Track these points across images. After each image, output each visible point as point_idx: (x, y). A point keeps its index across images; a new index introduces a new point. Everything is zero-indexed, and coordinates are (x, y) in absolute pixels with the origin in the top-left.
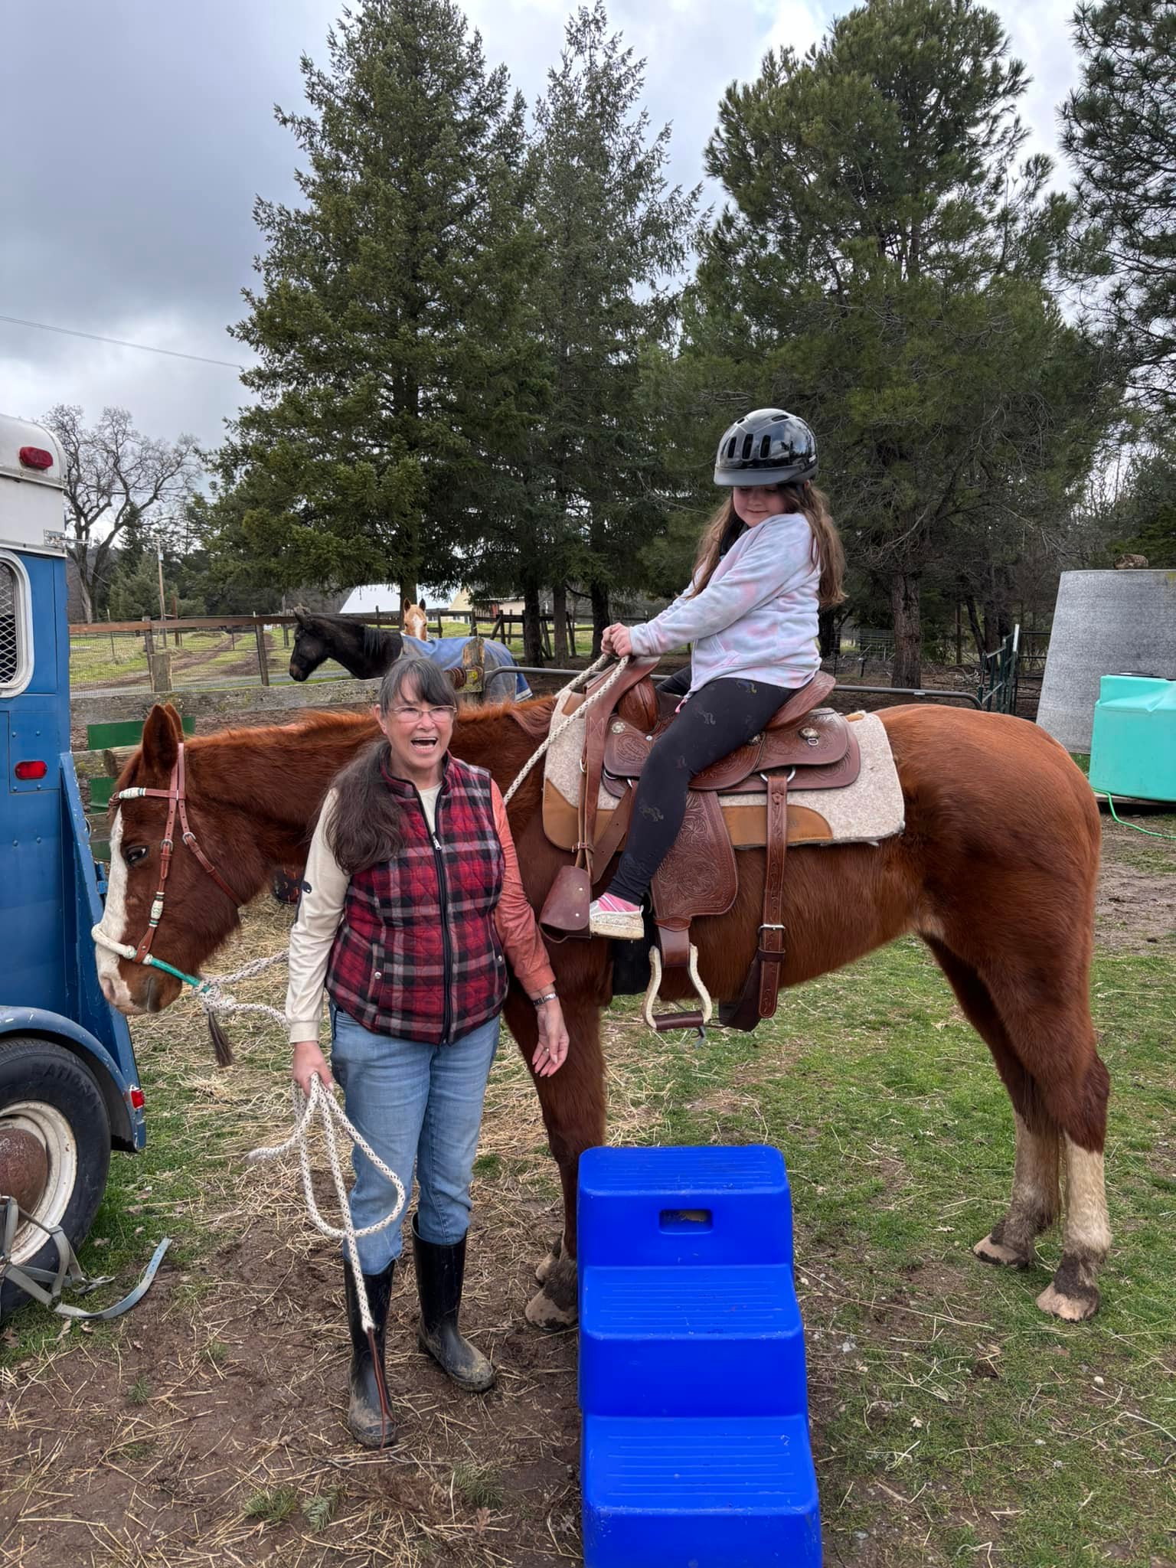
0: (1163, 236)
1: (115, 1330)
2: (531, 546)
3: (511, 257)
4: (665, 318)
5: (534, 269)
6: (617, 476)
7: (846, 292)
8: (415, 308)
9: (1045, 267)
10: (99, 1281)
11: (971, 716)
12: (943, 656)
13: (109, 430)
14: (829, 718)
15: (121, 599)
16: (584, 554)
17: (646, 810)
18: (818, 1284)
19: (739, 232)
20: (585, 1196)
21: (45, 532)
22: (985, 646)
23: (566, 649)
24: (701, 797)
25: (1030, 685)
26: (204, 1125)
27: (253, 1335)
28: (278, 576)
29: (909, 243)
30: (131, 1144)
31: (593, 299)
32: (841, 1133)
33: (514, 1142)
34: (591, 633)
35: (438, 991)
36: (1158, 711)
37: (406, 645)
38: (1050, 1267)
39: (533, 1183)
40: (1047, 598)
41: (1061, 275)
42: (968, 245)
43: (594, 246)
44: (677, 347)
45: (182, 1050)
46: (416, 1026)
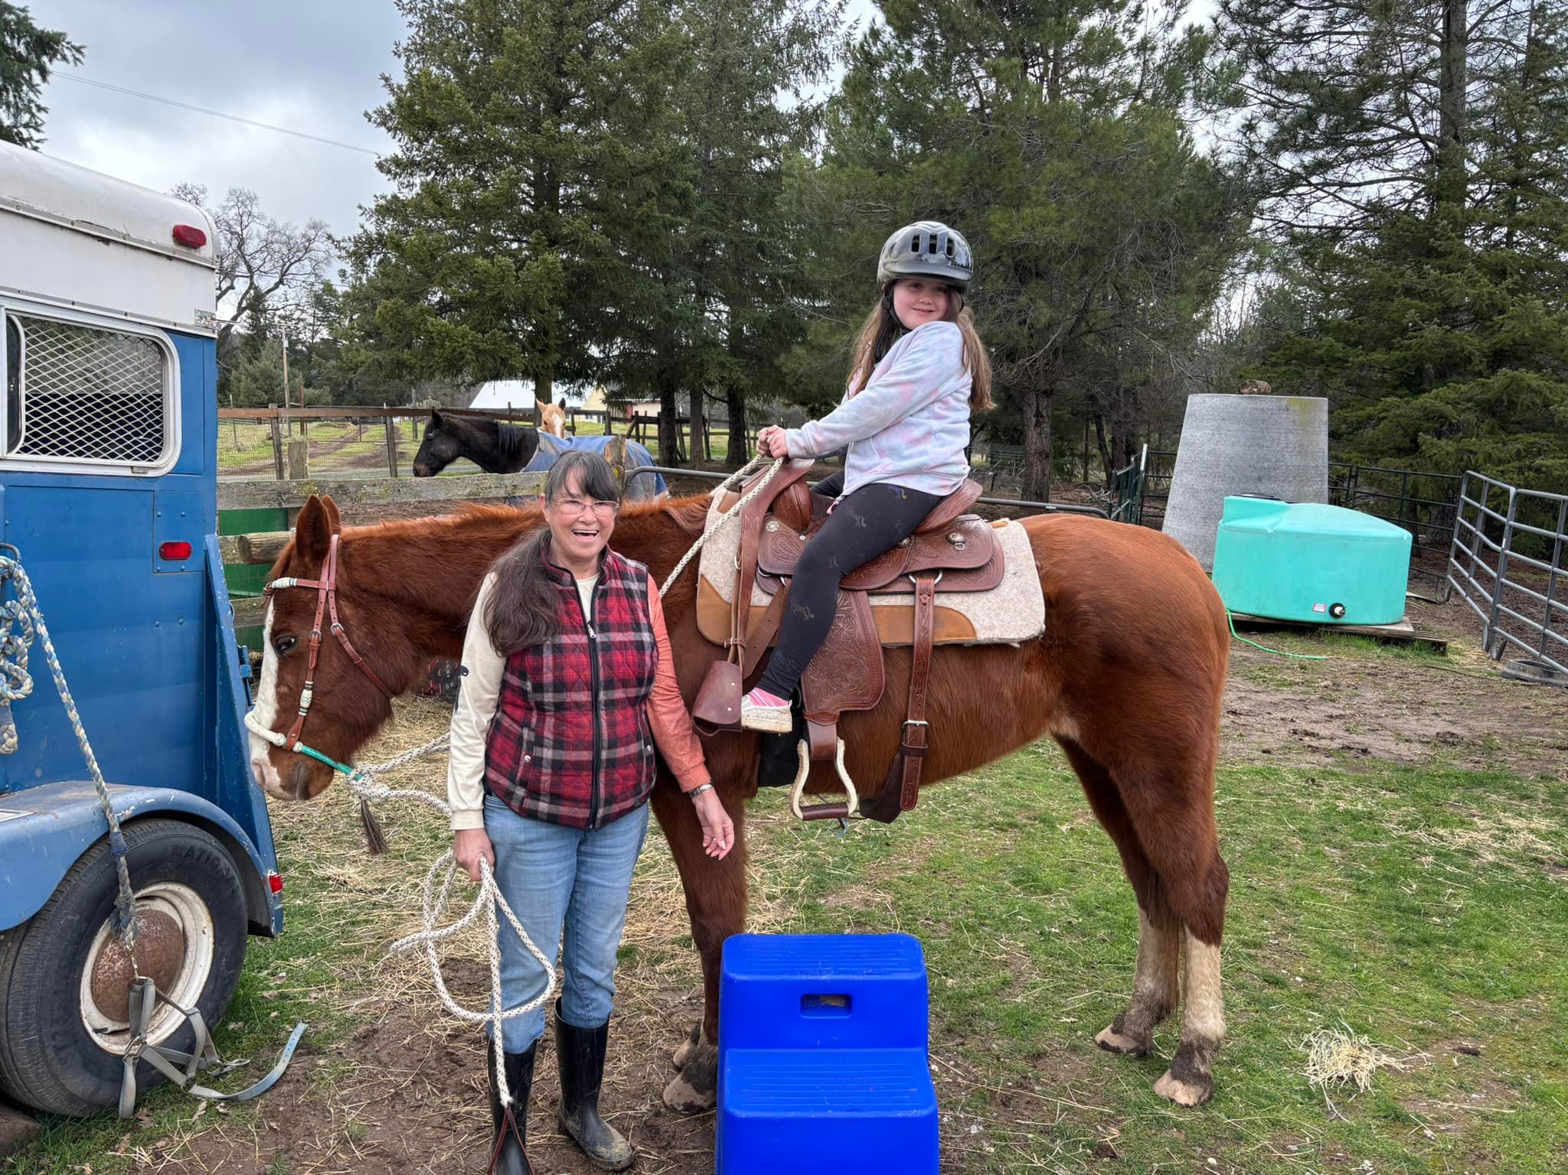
0: (1295, 72)
1: (251, 1111)
2: (669, 347)
3: (658, 58)
4: (808, 127)
5: (681, 71)
6: (757, 283)
7: (988, 111)
8: (559, 103)
9: (1181, 97)
10: (234, 1063)
11: (1110, 527)
12: (1071, 473)
13: (234, 211)
14: (975, 524)
15: (243, 385)
16: (722, 359)
17: (797, 608)
18: (948, 1070)
19: (885, 46)
20: (729, 981)
21: (196, 311)
22: (1110, 464)
23: (701, 452)
24: (851, 598)
25: (1153, 504)
26: (337, 913)
27: (390, 1117)
28: (411, 368)
29: (1051, 66)
30: (268, 929)
31: (738, 104)
32: (970, 928)
33: (651, 934)
34: (727, 437)
35: (586, 775)
36: (1277, 533)
37: (542, 443)
38: (1167, 1056)
39: (669, 973)
40: (1173, 421)
41: (1196, 106)
42: (1107, 71)
43: (741, 51)
44: (820, 157)
45: (314, 839)
46: (564, 810)
